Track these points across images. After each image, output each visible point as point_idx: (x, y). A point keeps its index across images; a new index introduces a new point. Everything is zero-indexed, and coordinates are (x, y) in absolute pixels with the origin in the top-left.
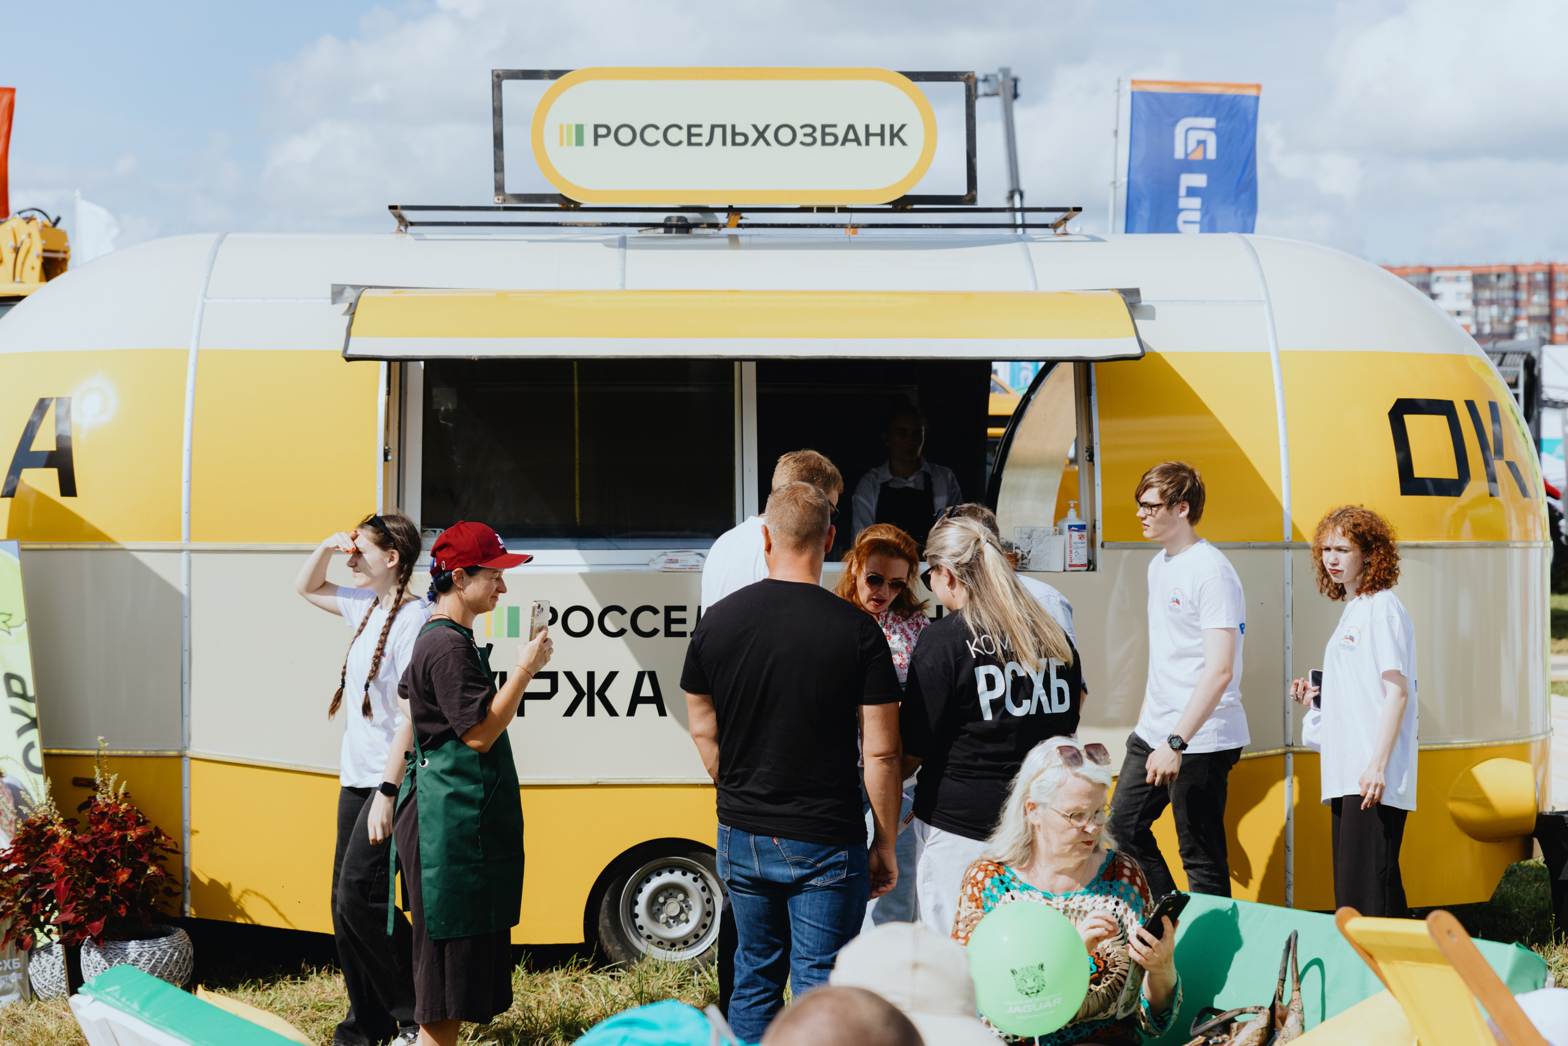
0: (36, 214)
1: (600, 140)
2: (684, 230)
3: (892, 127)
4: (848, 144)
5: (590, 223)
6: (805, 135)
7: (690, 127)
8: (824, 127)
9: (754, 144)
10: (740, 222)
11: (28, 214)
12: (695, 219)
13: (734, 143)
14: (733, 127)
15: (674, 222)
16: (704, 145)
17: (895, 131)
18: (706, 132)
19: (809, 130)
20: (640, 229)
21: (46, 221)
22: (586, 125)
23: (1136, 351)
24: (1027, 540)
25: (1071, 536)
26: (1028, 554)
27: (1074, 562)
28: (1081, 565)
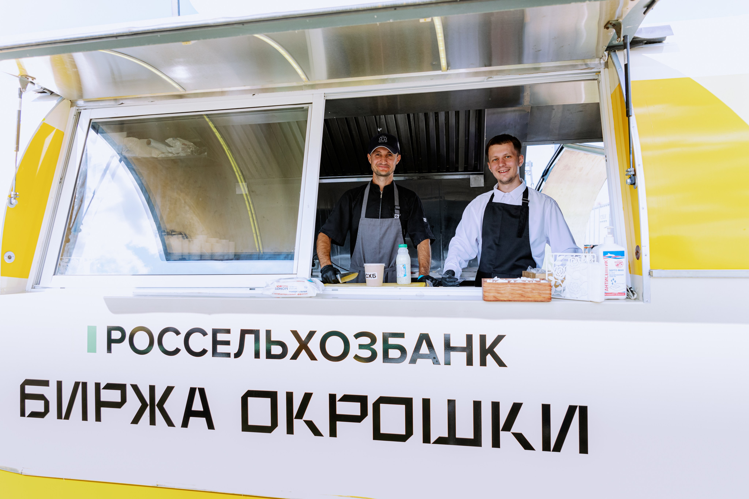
24: (562, 267)
25: (606, 262)
26: (562, 281)
27: (610, 291)
28: (619, 293)
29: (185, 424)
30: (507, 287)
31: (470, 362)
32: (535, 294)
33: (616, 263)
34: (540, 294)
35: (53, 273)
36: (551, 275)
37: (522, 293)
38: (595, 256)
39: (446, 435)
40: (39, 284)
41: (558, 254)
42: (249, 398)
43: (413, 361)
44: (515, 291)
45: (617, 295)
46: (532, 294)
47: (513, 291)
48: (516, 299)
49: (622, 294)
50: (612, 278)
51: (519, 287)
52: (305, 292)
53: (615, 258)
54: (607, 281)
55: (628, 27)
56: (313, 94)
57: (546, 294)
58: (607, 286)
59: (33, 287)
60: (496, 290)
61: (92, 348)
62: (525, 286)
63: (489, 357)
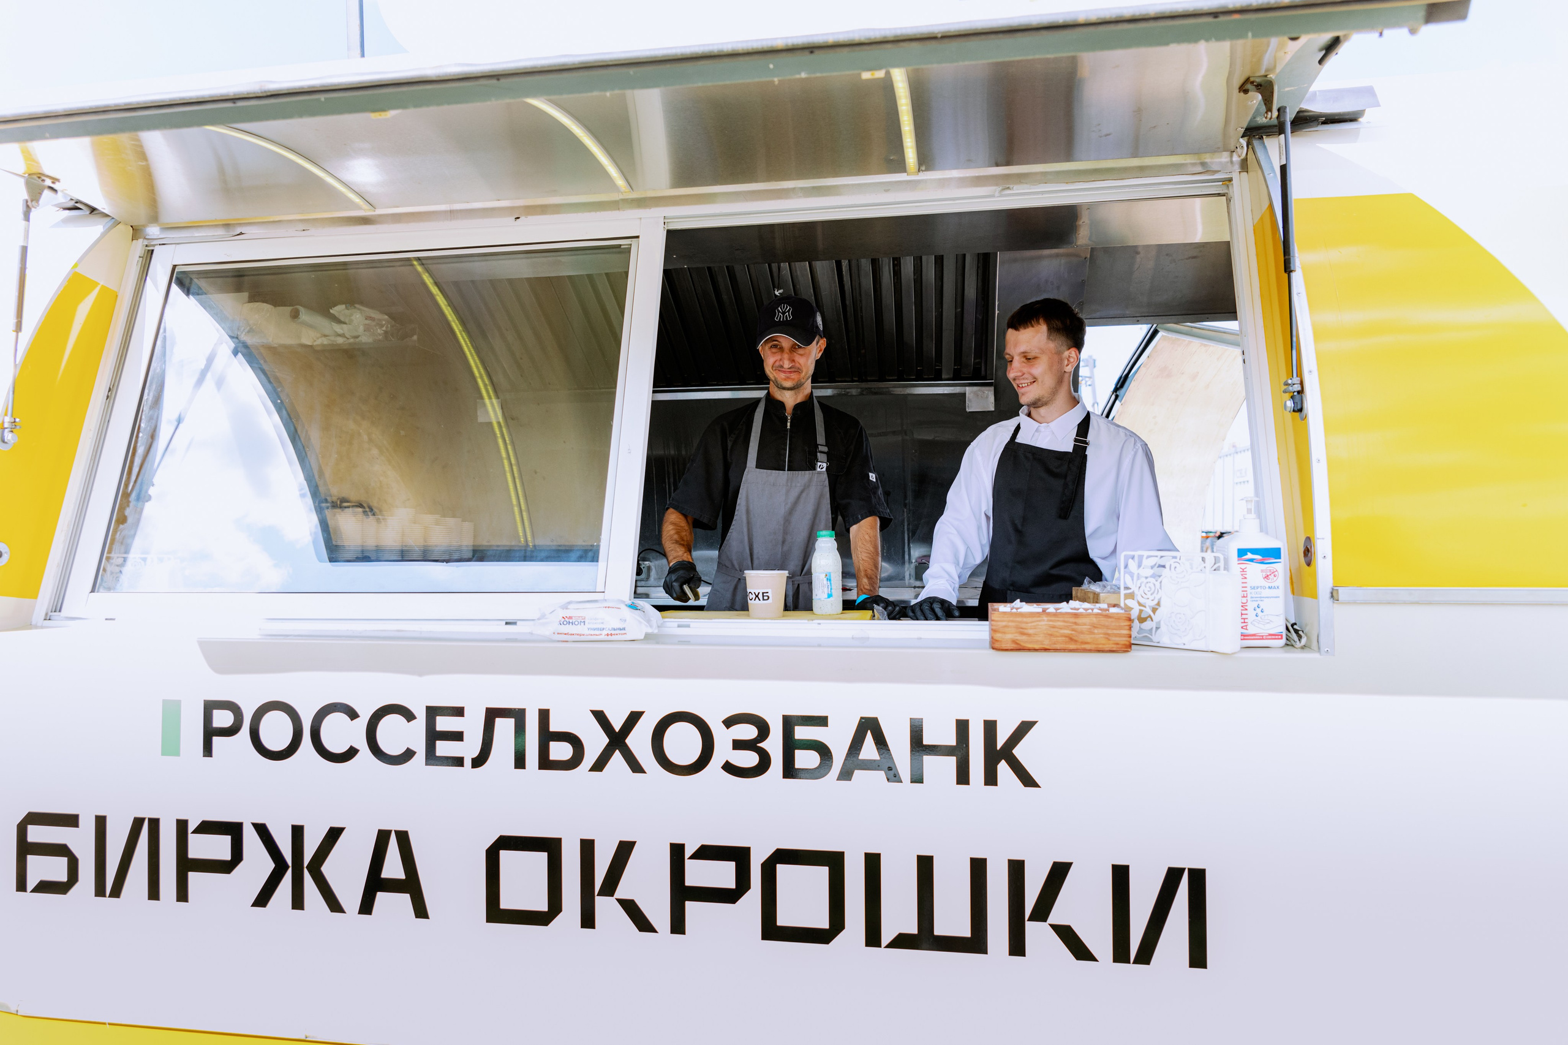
24: (1152, 580)
25: (1243, 571)
26: (1154, 610)
27: (1251, 630)
28: (1270, 635)
29: (366, 907)
30: (1039, 621)
31: (963, 777)
32: (1098, 636)
33: (1264, 574)
34: (1107, 636)
35: (90, 587)
36: (1131, 596)
37: (1071, 634)
38: (1222, 557)
39: (913, 929)
40: (60, 611)
41: (1146, 553)
42: (502, 852)
43: (846, 774)
44: (1056, 630)
45: (1266, 639)
46: (1093, 636)
47: (1052, 629)
48: (1058, 646)
49: (1277, 637)
50: (1255, 604)
51: (1064, 621)
52: (621, 630)
53: (1261, 562)
54: (1246, 610)
55: (1287, 89)
56: (641, 218)
57: (1120, 635)
58: (1246, 621)
59: (48, 618)
60: (1017, 627)
61: (171, 746)
62: (1077, 620)
63: (1003, 768)
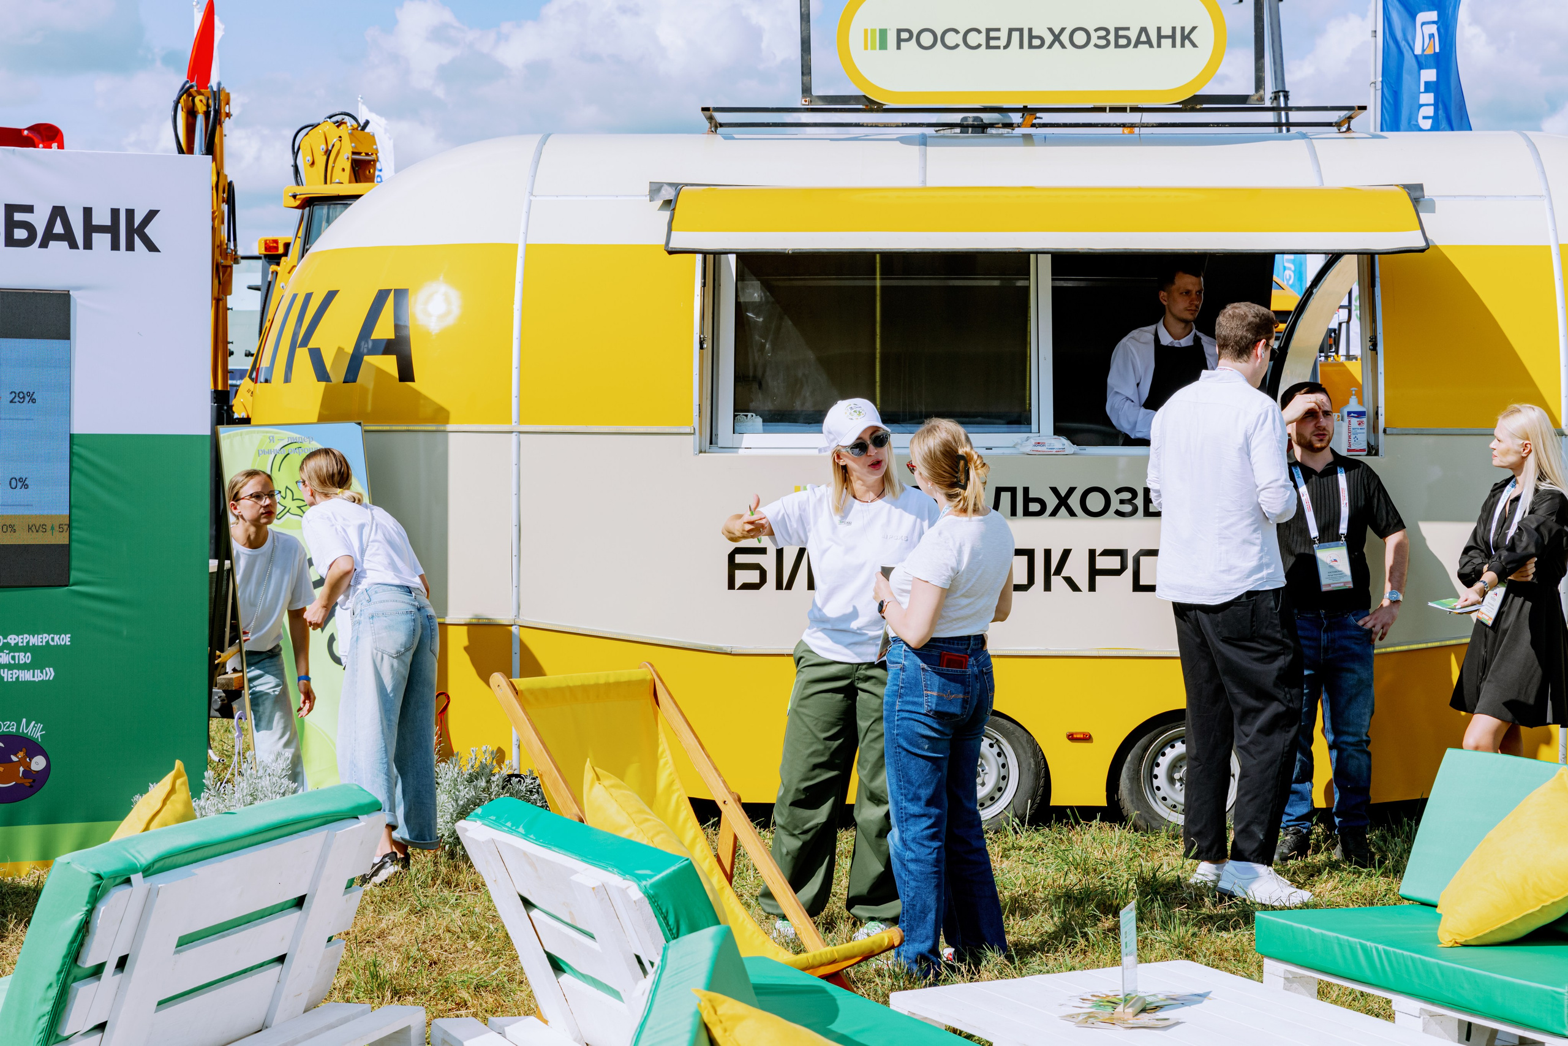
0: (347, 119)
1: (902, 43)
2: (980, 129)
3: (1183, 29)
4: (1140, 46)
5: (890, 124)
6: (1099, 38)
7: (988, 30)
8: (1117, 30)
9: (1050, 47)
10: (1035, 121)
11: (339, 118)
12: (989, 119)
13: (1031, 46)
14: (1030, 30)
15: (970, 122)
16: (1002, 48)
17: (1186, 34)
18: (1003, 35)
19: (1103, 33)
20: (937, 129)
21: (355, 125)
22: (890, 29)
23: (1421, 244)
50: (1355, 436)
52: (1062, 449)
54: (1351, 438)
58: (1350, 443)
